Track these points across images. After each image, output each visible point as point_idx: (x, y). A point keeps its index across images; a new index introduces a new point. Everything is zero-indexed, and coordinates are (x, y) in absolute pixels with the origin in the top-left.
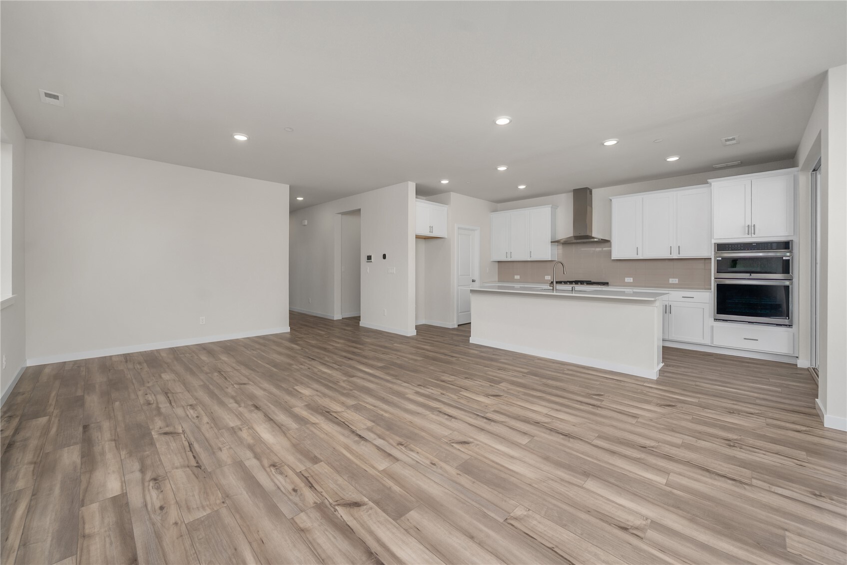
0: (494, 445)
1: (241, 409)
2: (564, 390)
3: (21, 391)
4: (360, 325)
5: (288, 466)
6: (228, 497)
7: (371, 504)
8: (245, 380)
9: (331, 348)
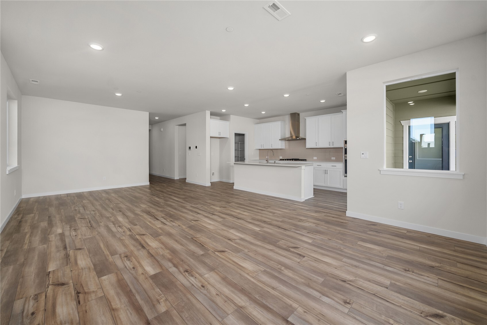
0: (208, 222)
1: (114, 212)
2: (256, 205)
3: (21, 206)
4: (186, 182)
5: (125, 226)
6: (99, 233)
7: (149, 235)
8: (119, 202)
9: (165, 191)
